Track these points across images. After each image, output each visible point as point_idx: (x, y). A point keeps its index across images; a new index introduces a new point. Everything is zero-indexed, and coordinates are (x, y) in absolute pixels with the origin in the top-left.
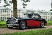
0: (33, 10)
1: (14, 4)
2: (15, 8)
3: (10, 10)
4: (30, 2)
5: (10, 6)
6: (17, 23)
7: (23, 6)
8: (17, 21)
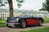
0: (25, 10)
1: (10, 4)
2: (11, 8)
3: (4, 10)
4: (24, 2)
5: (5, 6)
6: (18, 22)
7: (18, 6)
8: (18, 20)
